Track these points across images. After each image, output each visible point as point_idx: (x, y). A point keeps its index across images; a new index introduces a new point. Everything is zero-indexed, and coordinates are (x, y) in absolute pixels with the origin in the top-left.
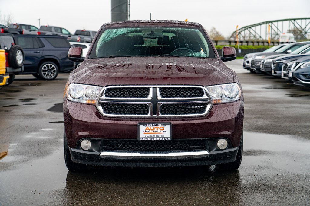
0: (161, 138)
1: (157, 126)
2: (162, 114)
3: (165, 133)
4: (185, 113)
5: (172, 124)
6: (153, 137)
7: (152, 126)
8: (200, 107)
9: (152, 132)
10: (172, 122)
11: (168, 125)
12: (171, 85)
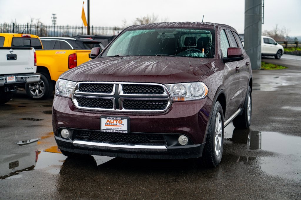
0: (120, 130)
1: (116, 119)
2: (125, 108)
3: (123, 126)
4: (145, 109)
5: (130, 118)
6: (113, 129)
7: (112, 119)
8: (159, 103)
9: (112, 124)
10: (130, 117)
11: (126, 119)
12: (132, 82)
